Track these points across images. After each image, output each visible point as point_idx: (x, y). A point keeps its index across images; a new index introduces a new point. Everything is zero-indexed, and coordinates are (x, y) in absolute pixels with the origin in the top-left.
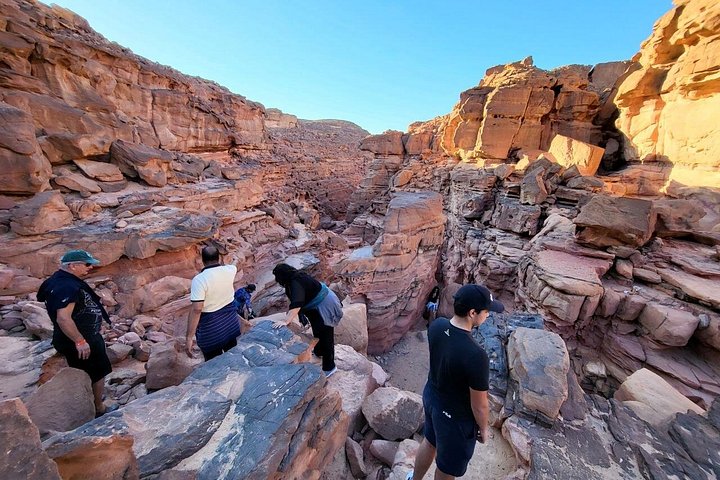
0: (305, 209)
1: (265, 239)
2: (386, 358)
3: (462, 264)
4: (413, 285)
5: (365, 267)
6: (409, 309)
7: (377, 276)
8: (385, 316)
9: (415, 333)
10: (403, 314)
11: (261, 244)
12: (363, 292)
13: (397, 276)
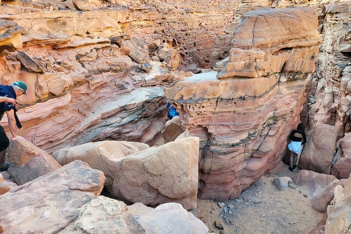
0: (165, 49)
1: (106, 67)
2: (231, 206)
3: (335, 105)
4: (271, 121)
5: (205, 92)
6: (264, 149)
7: (221, 104)
8: (231, 155)
9: (271, 179)
10: (255, 155)
11: (101, 71)
12: (204, 124)
13: (249, 105)
